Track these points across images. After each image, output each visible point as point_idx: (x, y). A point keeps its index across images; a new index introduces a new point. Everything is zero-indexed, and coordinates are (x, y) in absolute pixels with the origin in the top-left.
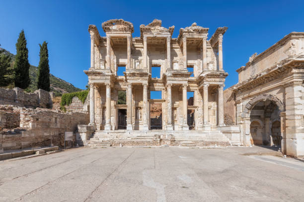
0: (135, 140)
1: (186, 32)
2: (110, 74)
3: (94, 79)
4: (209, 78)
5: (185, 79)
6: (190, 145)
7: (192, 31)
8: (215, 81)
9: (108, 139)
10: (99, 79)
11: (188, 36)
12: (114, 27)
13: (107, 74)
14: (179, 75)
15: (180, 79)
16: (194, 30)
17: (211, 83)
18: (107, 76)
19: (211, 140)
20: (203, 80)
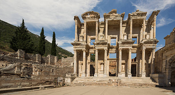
0: (98, 83)
1: (132, 16)
2: (86, 44)
3: (76, 47)
4: (146, 44)
5: (130, 45)
6: (130, 85)
7: (136, 14)
8: (150, 46)
9: (83, 82)
10: (79, 47)
11: (133, 18)
12: (89, 16)
13: (84, 44)
14: (127, 43)
15: (127, 45)
16: (137, 14)
17: (147, 47)
18: (83, 45)
19: (144, 83)
20: (142, 45)
